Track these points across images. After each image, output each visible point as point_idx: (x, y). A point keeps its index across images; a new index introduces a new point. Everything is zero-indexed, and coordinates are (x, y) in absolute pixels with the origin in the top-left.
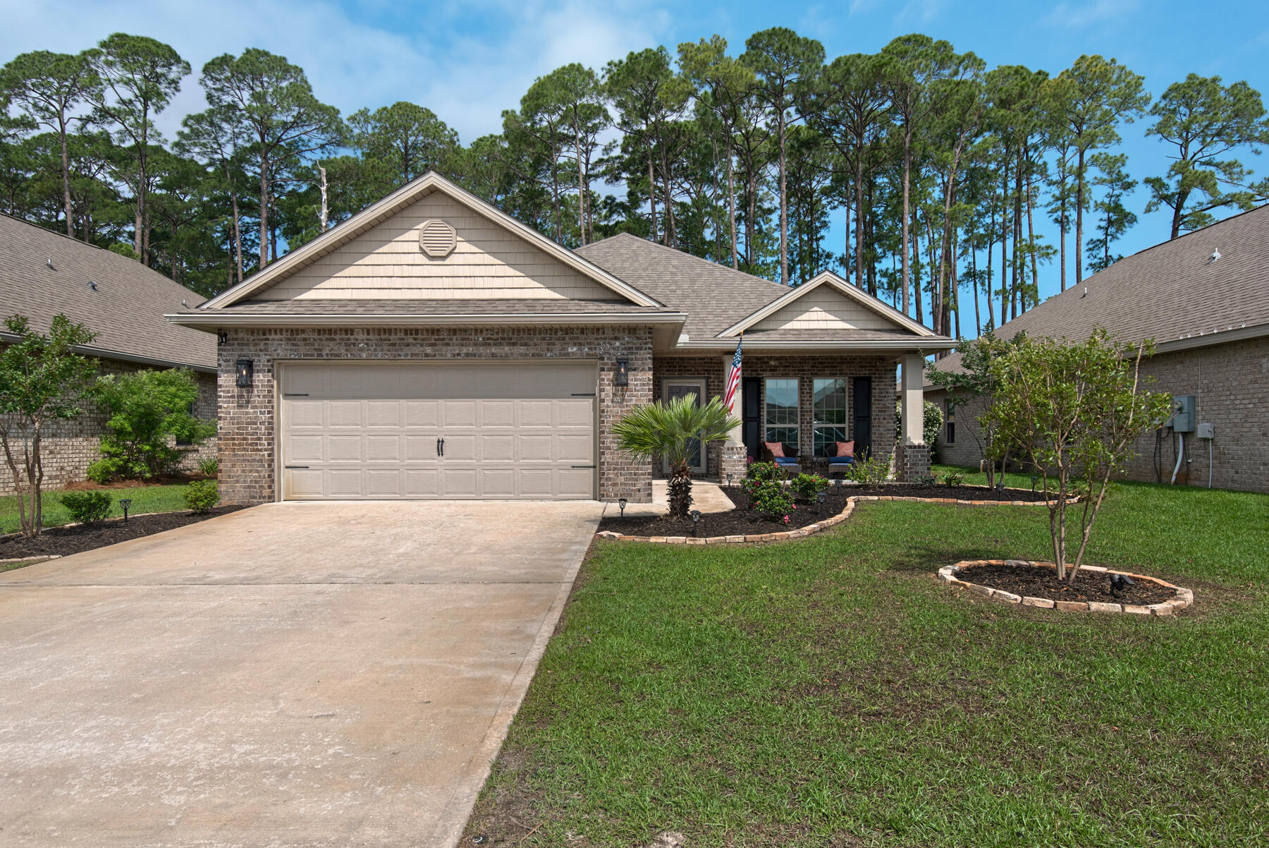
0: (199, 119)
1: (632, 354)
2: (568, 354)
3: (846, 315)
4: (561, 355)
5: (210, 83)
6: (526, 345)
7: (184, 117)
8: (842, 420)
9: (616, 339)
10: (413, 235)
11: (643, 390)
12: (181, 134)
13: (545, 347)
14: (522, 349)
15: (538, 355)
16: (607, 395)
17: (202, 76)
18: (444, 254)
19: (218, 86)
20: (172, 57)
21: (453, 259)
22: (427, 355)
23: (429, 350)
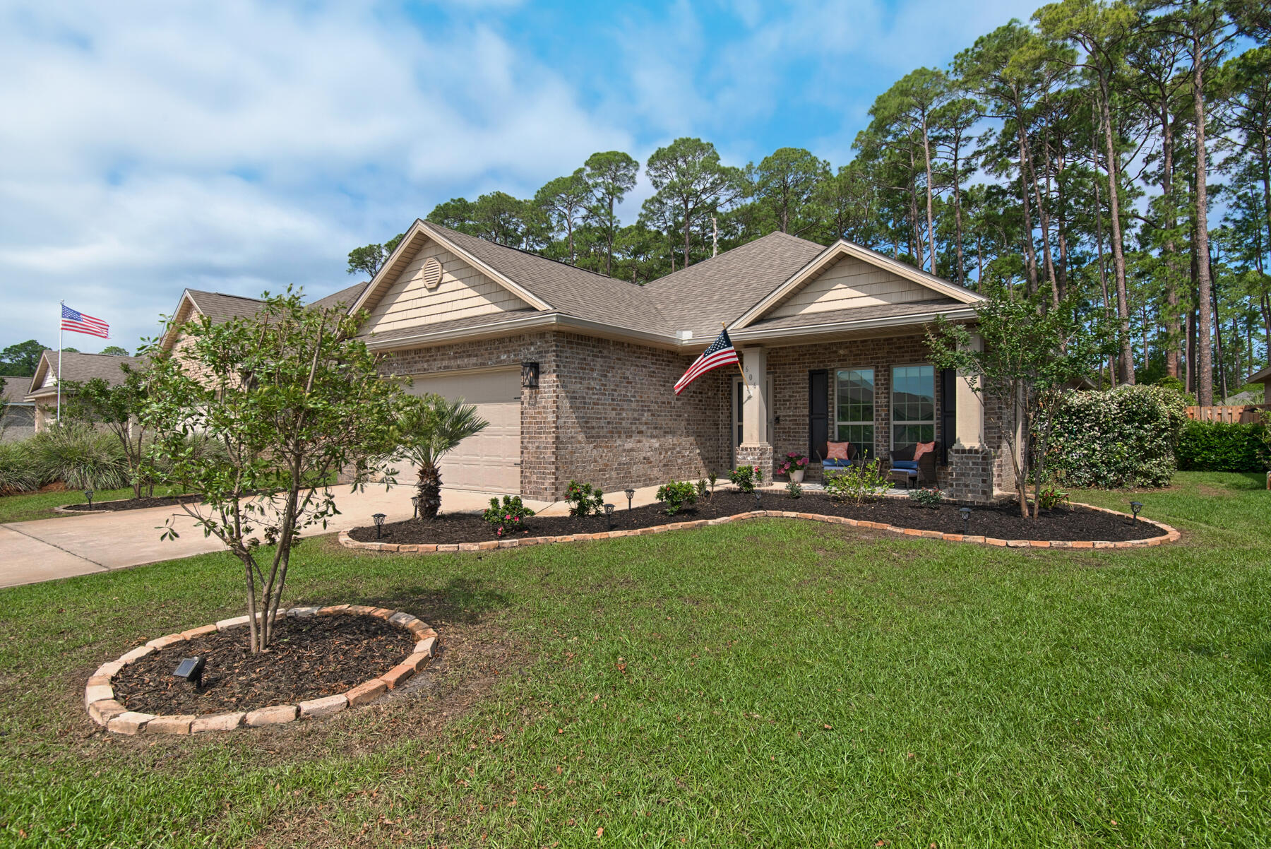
0: (652, 201)
1: (542, 357)
2: (501, 362)
3: (875, 289)
4: (497, 363)
5: (652, 173)
6: (476, 356)
7: (643, 202)
8: (931, 418)
9: (532, 344)
10: (420, 274)
11: (549, 392)
12: (641, 215)
13: (487, 356)
14: (474, 360)
15: (481, 364)
16: (525, 398)
17: (647, 169)
18: (434, 285)
19: (660, 173)
20: (628, 160)
21: (442, 288)
22: (425, 370)
23: (425, 365)
